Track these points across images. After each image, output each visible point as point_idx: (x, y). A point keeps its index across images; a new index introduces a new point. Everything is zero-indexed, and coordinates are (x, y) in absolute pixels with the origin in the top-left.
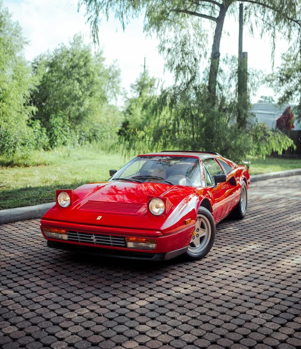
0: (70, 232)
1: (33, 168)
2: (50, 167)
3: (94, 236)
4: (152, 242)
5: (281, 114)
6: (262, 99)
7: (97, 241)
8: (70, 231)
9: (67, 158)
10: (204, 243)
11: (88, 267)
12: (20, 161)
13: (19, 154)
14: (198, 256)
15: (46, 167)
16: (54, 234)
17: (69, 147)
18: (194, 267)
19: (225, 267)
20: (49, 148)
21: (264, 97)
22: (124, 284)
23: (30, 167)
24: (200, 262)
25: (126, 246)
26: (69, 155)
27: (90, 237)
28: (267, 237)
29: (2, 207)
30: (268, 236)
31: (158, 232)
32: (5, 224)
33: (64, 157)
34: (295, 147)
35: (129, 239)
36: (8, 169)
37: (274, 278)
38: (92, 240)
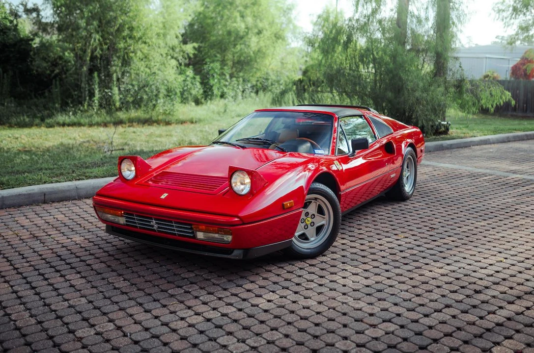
0: (127, 214)
1: (176, 126)
2: (197, 125)
3: (154, 221)
4: (226, 233)
5: (519, 59)
6: (497, 40)
7: (159, 227)
8: (129, 213)
9: (222, 115)
10: (322, 234)
11: (155, 262)
12: (160, 117)
13: (160, 109)
14: (311, 253)
15: (193, 125)
16: (109, 216)
17: (228, 100)
18: (301, 269)
19: (346, 270)
20: (203, 100)
21: (500, 37)
22: (187, 290)
23: (173, 125)
24: (314, 262)
25: (194, 237)
26: (225, 111)
27: (150, 222)
28: (427, 228)
29: (86, 176)
30: (431, 226)
31: (236, 219)
32: (85, 198)
33: (219, 113)
34: (513, 102)
35: (198, 228)
36: (144, 127)
37: (407, 291)
38: (153, 226)
